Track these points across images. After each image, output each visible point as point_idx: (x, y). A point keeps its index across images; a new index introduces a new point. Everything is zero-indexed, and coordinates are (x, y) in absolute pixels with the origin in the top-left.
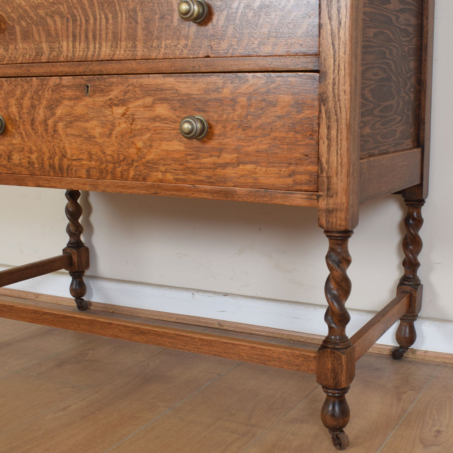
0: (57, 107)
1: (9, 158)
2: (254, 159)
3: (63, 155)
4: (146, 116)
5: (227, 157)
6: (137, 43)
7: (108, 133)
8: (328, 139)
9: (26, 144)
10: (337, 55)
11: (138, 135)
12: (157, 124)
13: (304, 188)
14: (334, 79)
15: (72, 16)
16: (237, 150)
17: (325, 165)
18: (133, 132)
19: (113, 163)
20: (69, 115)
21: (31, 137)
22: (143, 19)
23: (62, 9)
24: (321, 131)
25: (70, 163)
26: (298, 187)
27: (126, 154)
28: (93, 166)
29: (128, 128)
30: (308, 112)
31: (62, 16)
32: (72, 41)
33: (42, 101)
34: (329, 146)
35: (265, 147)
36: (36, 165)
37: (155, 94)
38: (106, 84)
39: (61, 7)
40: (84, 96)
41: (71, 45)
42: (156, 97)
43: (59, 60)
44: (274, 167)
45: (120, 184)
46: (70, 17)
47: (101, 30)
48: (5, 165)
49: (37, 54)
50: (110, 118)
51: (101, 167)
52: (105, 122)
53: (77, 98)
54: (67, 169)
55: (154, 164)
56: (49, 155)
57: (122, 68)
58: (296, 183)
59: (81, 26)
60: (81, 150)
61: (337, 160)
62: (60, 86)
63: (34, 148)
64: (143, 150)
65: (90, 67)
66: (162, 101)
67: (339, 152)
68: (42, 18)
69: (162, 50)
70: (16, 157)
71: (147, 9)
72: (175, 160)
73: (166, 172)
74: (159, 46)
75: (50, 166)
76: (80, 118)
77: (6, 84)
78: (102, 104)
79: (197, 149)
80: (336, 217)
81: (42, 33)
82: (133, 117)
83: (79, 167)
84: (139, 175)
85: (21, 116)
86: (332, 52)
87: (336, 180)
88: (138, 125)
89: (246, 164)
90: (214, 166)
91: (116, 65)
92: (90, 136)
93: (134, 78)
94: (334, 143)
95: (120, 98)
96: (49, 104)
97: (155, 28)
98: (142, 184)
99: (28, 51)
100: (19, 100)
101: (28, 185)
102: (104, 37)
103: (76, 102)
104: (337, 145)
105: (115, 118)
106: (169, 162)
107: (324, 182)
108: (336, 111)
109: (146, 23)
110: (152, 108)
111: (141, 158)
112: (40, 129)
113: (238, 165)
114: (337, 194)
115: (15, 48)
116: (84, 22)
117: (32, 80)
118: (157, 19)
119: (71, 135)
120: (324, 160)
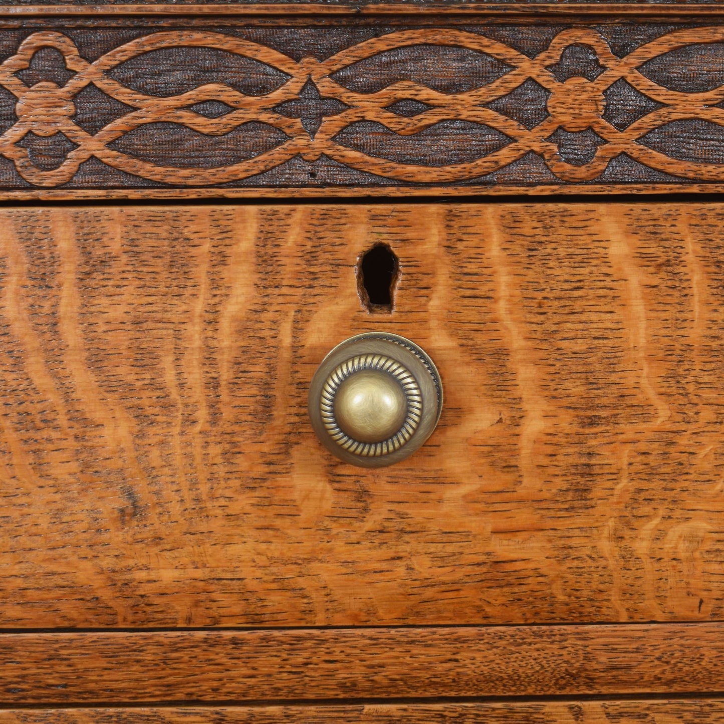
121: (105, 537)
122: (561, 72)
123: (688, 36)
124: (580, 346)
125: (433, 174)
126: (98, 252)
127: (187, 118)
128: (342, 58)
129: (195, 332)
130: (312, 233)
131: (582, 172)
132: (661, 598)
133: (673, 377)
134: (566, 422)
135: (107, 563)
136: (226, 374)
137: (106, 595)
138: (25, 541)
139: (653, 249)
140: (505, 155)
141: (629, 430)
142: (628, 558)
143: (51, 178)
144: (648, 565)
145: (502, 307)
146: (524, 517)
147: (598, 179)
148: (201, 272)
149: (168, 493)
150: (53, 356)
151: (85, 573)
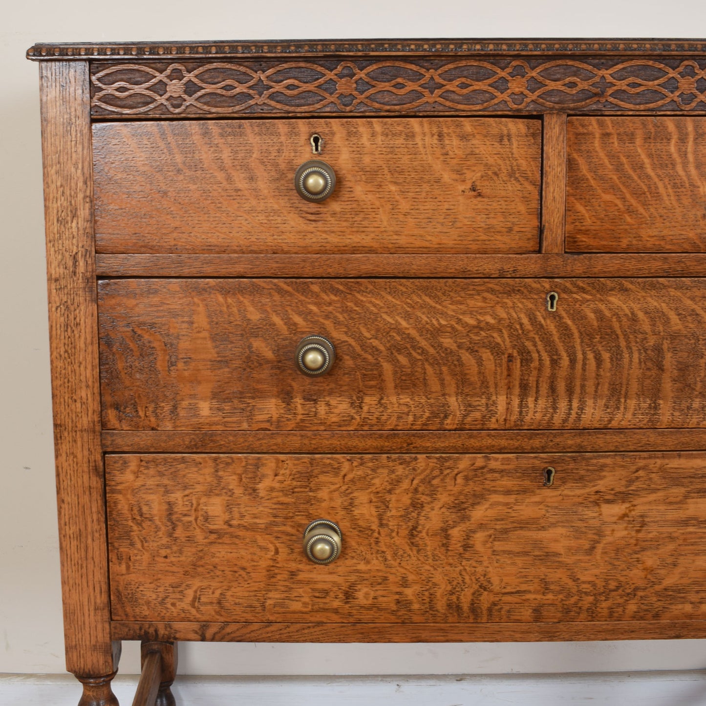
0: (475, 507)
1: (348, 596)
3: (481, 587)
4: (669, 517)
6: (661, 402)
7: (587, 546)
9: (393, 570)
11: (651, 548)
12: (691, 529)
15: (520, 353)
18: (640, 543)
19: (594, 595)
20: (502, 520)
21: (408, 558)
22: (676, 363)
23: (499, 340)
25: (497, 599)
27: (622, 579)
28: (549, 602)
29: (631, 538)
31: (496, 350)
32: (519, 395)
33: (439, 496)
36: (416, 606)
37: (691, 482)
38: (591, 468)
39: (495, 335)
40: (539, 488)
41: (516, 402)
42: (692, 487)
43: (485, 427)
45: (604, 627)
46: (515, 354)
47: (584, 379)
48: (336, 609)
49: (435, 415)
50: (595, 523)
51: (567, 603)
52: (584, 530)
53: (524, 491)
54: (490, 610)
55: (679, 591)
56: (449, 588)
57: (627, 441)
59: (540, 369)
60: (526, 576)
62: (485, 470)
63: (411, 577)
64: (659, 571)
65: (557, 440)
66: (702, 494)
68: (449, 352)
70: (364, 594)
71: (684, 347)
73: (701, 603)
74: (704, 408)
75: (449, 606)
76: (527, 523)
77: (346, 466)
78: (580, 500)
81: (448, 378)
82: (644, 521)
83: (517, 605)
84: (646, 610)
85: (384, 522)
88: (652, 531)
91: (614, 437)
92: (547, 553)
93: (650, 457)
95: (617, 490)
96: (456, 502)
97: (698, 379)
98: (651, 624)
99: (413, 409)
100: (380, 495)
101: (392, 640)
102: (590, 389)
103: (519, 497)
105: (604, 523)
109: (680, 370)
110: (681, 505)
111: (654, 583)
112: (431, 545)
115: (379, 402)
116: (547, 362)
117: (416, 459)
118: (703, 365)
119: (504, 552)
121: (698, 223)
126: (701, 131)
135: (699, 231)
137: (697, 242)
138: (673, 224)
143: (688, 107)
150: (685, 165)
151: (691, 235)
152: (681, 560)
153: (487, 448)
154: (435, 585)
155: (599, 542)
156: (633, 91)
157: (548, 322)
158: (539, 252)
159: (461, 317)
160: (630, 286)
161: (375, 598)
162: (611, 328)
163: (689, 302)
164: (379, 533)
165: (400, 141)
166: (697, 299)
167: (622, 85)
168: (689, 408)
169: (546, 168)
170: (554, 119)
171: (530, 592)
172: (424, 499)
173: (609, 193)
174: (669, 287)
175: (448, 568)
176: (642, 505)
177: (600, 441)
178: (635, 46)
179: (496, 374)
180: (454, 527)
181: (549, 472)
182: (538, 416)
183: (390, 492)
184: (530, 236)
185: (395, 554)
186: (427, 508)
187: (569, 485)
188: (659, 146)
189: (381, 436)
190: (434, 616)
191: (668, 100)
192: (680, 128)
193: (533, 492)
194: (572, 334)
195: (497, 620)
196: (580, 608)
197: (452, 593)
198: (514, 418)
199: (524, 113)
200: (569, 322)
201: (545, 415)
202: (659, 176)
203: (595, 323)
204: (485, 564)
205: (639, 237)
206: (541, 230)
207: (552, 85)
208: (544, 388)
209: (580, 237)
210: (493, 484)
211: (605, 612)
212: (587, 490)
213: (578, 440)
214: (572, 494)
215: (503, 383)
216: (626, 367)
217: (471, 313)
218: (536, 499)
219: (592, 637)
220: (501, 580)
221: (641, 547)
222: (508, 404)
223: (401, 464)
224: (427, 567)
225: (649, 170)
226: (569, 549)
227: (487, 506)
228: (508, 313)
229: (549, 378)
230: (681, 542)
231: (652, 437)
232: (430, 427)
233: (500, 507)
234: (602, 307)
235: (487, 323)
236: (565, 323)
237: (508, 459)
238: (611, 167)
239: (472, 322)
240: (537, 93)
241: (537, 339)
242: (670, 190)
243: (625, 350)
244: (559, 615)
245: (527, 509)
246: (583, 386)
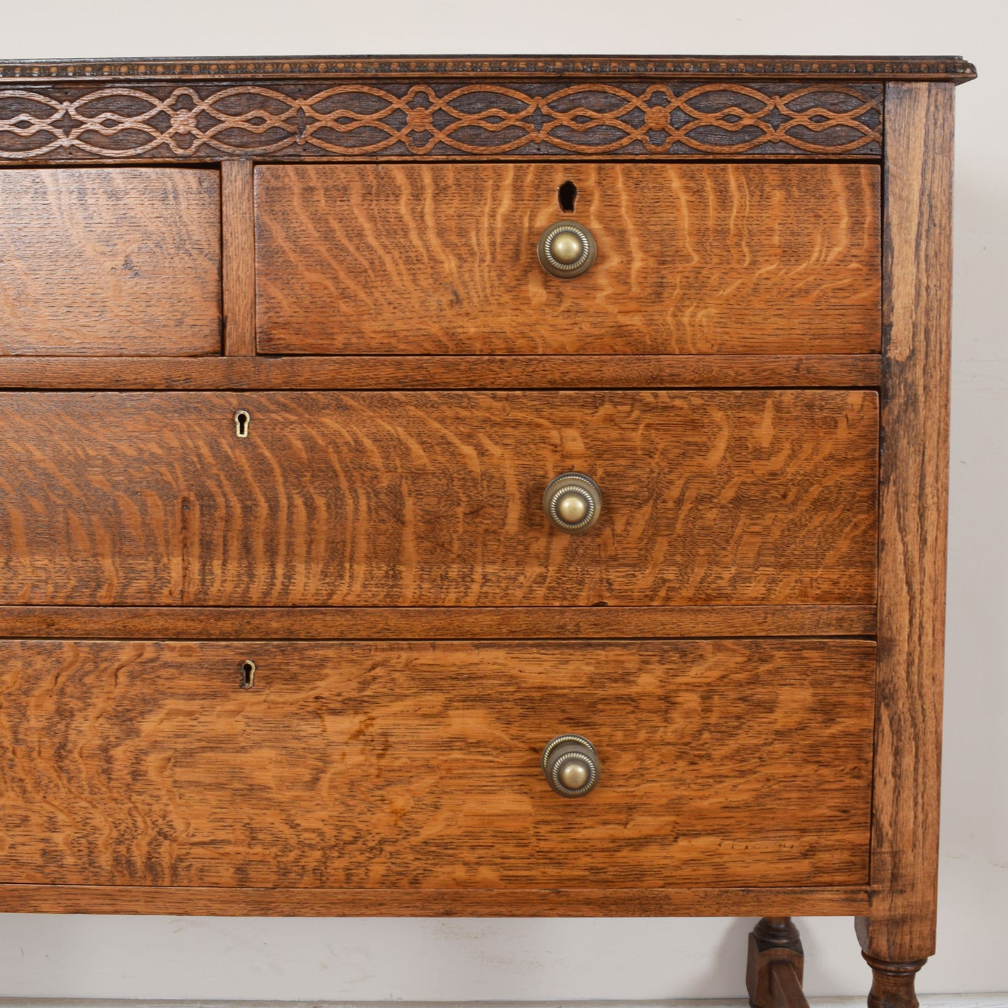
0: (147, 716)
2: (715, 824)
3: (159, 833)
4: (423, 737)
5: (645, 824)
6: (402, 568)
7: (307, 777)
8: (894, 775)
9: (36, 807)
10: (917, 605)
11: (400, 781)
12: (456, 755)
13: (839, 878)
14: (909, 654)
15: (200, 496)
16: (674, 806)
17: (887, 830)
18: (384, 773)
19: (323, 849)
20: (185, 736)
21: (55, 789)
22: (421, 513)
23: (169, 478)
24: (879, 759)
25: (184, 852)
26: (826, 878)
27: (361, 826)
28: (258, 858)
29: (371, 765)
30: (849, 722)
31: (165, 491)
32: (201, 557)
33: (94, 700)
34: (897, 791)
35: (746, 797)
36: (69, 860)
37: (452, 686)
38: (306, 662)
39: (164, 470)
40: (234, 690)
41: (195, 566)
42: (455, 693)
43: (154, 602)
44: (766, 838)
45: (340, 897)
46: (193, 498)
47: (291, 534)
49: (83, 584)
50: (317, 743)
51: (284, 859)
52: (301, 752)
53: (214, 695)
54: (174, 868)
55: (446, 846)
56: (115, 834)
57: (356, 625)
58: (818, 870)
59: (228, 520)
60: (222, 819)
61: (916, 817)
62: (156, 664)
63: (61, 817)
64: (414, 816)
65: (257, 621)
66: (470, 703)
67: (920, 801)
68: (100, 495)
69: (475, 587)
71: (431, 490)
72: (504, 836)
73: (478, 864)
74: (465, 578)
75: (117, 860)
76: (221, 742)
78: (294, 709)
79: (568, 809)
80: (911, 933)
81: (100, 531)
82: (387, 741)
83: (213, 861)
84: (400, 874)
85: (20, 737)
86: (905, 598)
87: (911, 858)
88: (400, 758)
89: (698, 835)
90: (611, 845)
91: (338, 618)
92: (251, 785)
93: (392, 649)
94: (908, 782)
95: (346, 695)
96: (119, 708)
97: (454, 536)
98: (407, 894)
99: (53, 575)
100: (13, 698)
101: (39, 909)
102: (301, 549)
103: (207, 703)
104: (916, 786)
105: (330, 743)
106: (489, 841)
107: (883, 862)
108: (913, 718)
109: (428, 522)
110: (441, 720)
111: (408, 834)
112: (86, 769)
113: (676, 840)
114: (913, 885)
115: (7, 565)
116: (238, 510)
117: (60, 647)
118: (461, 515)
119: (190, 783)
120: (885, 819)
121: (443, 313)
122: (650, 104)
123: (708, 88)
124: (658, 228)
125: (592, 149)
126: (442, 184)
127: (483, 124)
128: (553, 97)
129: (485, 221)
130: (538, 176)
131: (660, 149)
132: (694, 344)
133: (700, 243)
134: (652, 263)
135: (445, 324)
136: (499, 240)
137: (444, 339)
138: (408, 314)
139: (692, 184)
140: (625, 141)
141: (680, 267)
142: (679, 325)
143: (422, 151)
144: (689, 328)
145: (623, 210)
146: (633, 305)
147: (667, 152)
148: (488, 194)
149: (473, 293)
150: (422, 231)
151: (435, 329)
152: (445, 800)
153: (159, 632)
154: (95, 829)
155: (324, 772)
156: (343, 128)
157: (238, 452)
158: (222, 353)
159: (115, 444)
160: (351, 402)
161: (12, 847)
162: (327, 462)
163: (436, 425)
164: (14, 753)
165: (26, 200)
166: (448, 421)
167: (327, 120)
168: (444, 578)
169: (227, 236)
170: (235, 167)
171: (228, 842)
172: (74, 704)
173: (315, 271)
174: (407, 404)
175: (112, 804)
176: (384, 718)
177: (318, 624)
178: (341, 66)
179: (165, 526)
180: (117, 746)
181: (248, 668)
182: (229, 587)
183: (26, 693)
184: (207, 331)
185: (37, 783)
186: (79, 717)
187: (278, 686)
188: (383, 205)
189: (11, 612)
190: (96, 874)
191: (393, 140)
192: (414, 180)
193: (226, 696)
194: (272, 471)
195: (185, 882)
196: (303, 867)
197: (119, 842)
198: (193, 589)
199: (193, 160)
200: (267, 453)
201: (237, 586)
202: (385, 247)
203: (304, 455)
204: (165, 800)
205: (359, 333)
206: (223, 323)
207: (229, 122)
208: (235, 547)
209: (278, 334)
210: (168, 684)
211: (341, 875)
212: (303, 695)
213: (286, 622)
214: (281, 700)
215: (176, 540)
216: (350, 517)
217: (129, 439)
218: (230, 706)
219: (324, 910)
220: (188, 824)
221: (387, 779)
222: (185, 569)
223: (39, 653)
224: (85, 804)
225: (371, 240)
226: (281, 780)
227: (162, 715)
228: (180, 440)
229: (242, 531)
230: (443, 773)
231: (393, 620)
232: (78, 601)
233: (181, 718)
234: (313, 432)
235: (152, 454)
236: (262, 454)
237: (189, 648)
238: (317, 235)
239: (131, 452)
240: (210, 133)
241: (222, 478)
242: (402, 267)
243: (347, 493)
244: (273, 877)
245: (218, 722)
246: (290, 545)
